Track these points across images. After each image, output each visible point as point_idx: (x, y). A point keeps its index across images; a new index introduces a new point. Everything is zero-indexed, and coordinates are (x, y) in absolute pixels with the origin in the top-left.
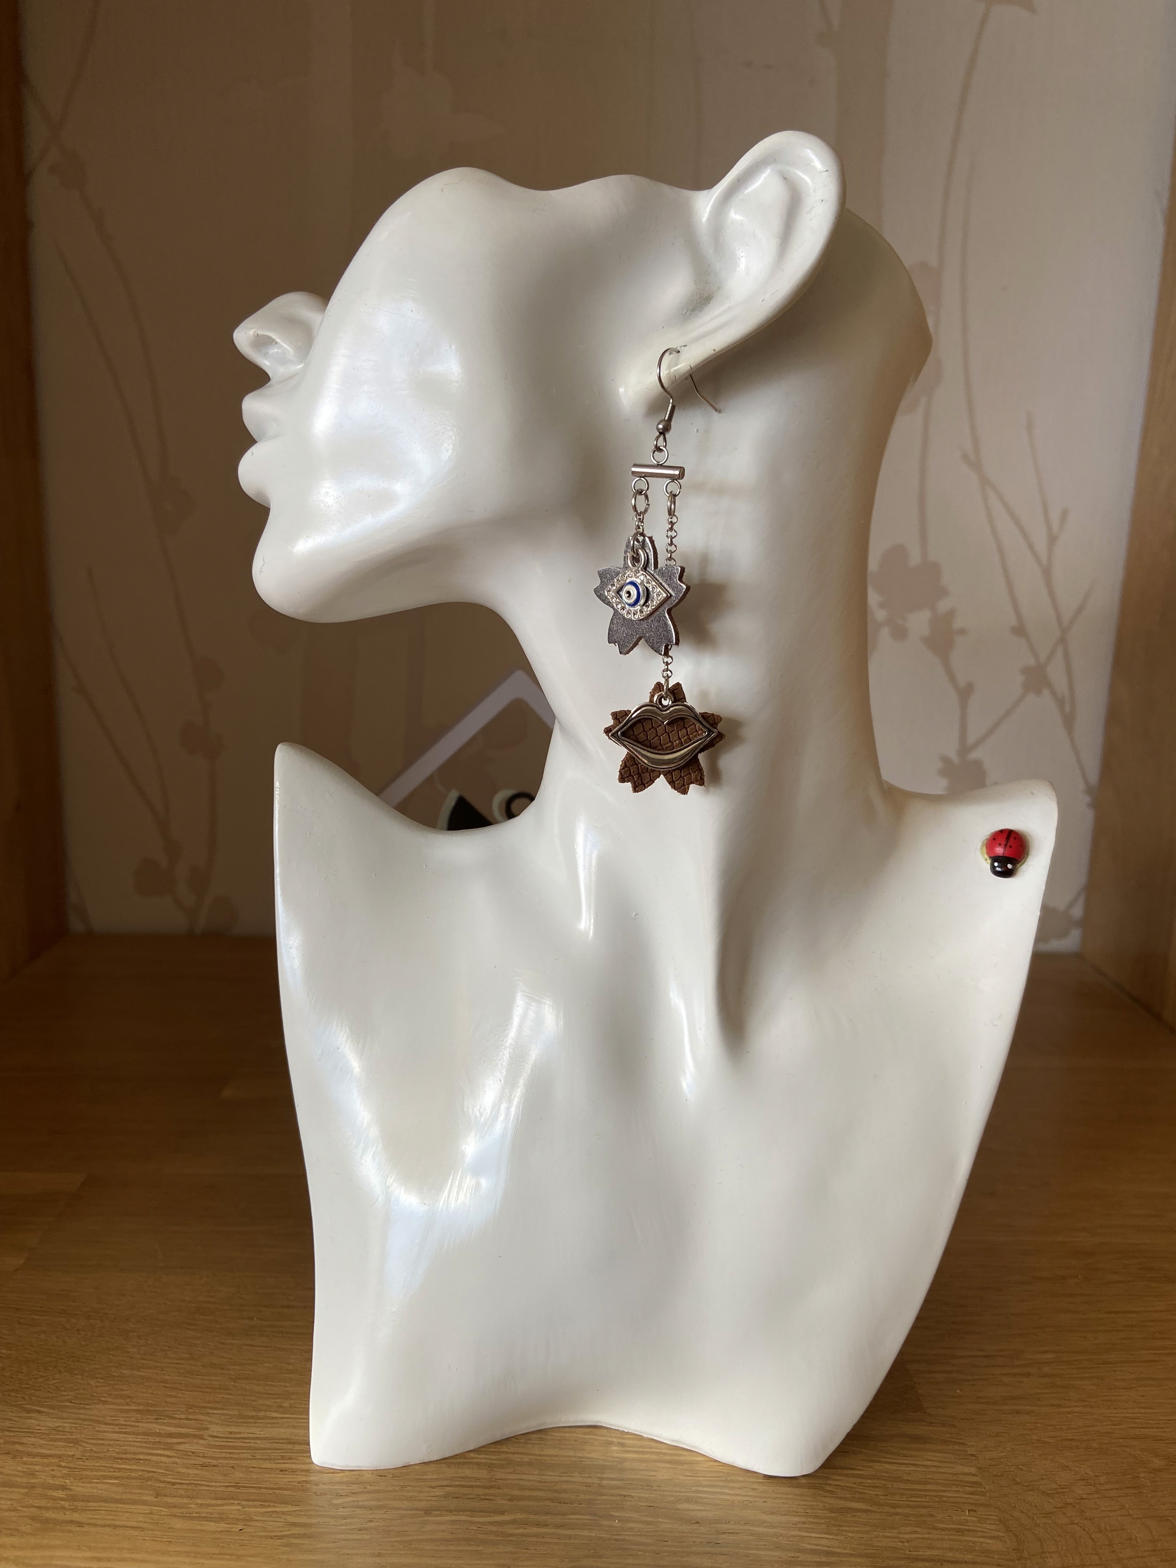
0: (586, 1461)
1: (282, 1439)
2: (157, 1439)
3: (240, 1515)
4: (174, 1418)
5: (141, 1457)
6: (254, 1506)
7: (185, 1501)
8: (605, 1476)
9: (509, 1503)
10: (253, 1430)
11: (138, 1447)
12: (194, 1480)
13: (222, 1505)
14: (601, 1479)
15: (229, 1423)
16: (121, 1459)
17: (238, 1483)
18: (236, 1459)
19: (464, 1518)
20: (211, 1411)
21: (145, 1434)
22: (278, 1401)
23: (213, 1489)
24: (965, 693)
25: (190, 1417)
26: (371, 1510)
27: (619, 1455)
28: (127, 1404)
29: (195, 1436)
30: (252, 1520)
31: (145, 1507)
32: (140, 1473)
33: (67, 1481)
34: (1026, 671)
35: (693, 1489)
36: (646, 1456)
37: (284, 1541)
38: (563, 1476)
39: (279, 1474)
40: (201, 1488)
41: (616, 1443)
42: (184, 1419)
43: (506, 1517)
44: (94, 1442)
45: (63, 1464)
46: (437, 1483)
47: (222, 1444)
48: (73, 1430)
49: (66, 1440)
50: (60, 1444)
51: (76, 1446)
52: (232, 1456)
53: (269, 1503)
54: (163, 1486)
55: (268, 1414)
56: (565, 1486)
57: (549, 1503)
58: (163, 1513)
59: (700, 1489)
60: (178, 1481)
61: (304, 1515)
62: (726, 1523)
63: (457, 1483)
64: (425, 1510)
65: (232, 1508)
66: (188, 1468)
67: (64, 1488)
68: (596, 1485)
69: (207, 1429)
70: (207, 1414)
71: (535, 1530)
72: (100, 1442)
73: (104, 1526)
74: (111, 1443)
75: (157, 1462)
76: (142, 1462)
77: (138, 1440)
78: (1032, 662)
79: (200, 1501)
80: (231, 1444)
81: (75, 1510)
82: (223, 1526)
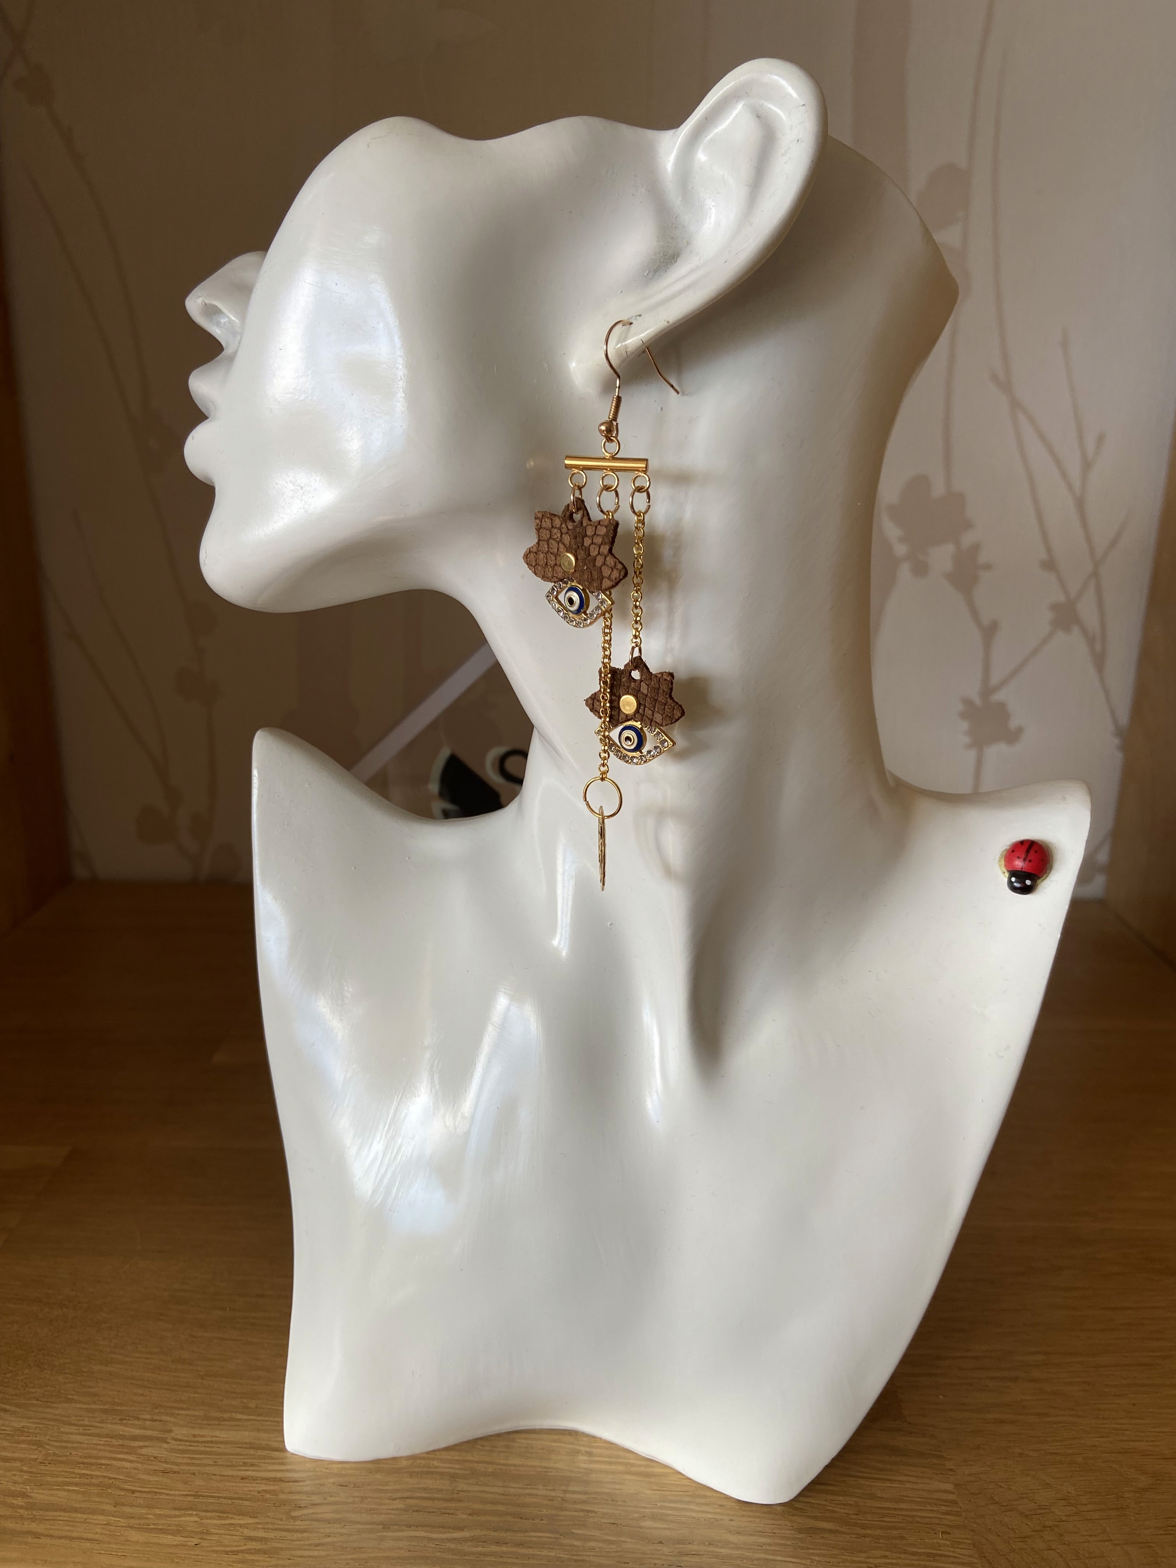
0: (551, 1472)
1: (246, 1443)
2: (121, 1442)
3: (198, 1528)
4: (138, 1419)
5: (103, 1462)
6: (211, 1518)
7: (144, 1511)
8: (571, 1488)
9: (470, 1517)
10: (217, 1433)
11: (100, 1450)
12: (154, 1488)
13: (180, 1516)
14: (565, 1492)
15: (194, 1425)
16: (83, 1463)
17: (198, 1492)
18: (198, 1465)
19: (423, 1534)
20: (176, 1412)
21: (108, 1436)
22: (245, 1401)
23: (172, 1498)
24: (989, 632)
25: (156, 1418)
26: (329, 1523)
27: (585, 1466)
28: (94, 1403)
29: (158, 1439)
30: (208, 1533)
31: (101, 1517)
32: (101, 1480)
33: (28, 1487)
34: (1055, 607)
35: (659, 1504)
36: (613, 1467)
37: (240, 1556)
38: (527, 1488)
39: (239, 1482)
40: (161, 1497)
41: (583, 1451)
42: (149, 1420)
43: (466, 1534)
44: (58, 1444)
45: (25, 1468)
46: (398, 1495)
47: (184, 1448)
48: (38, 1431)
49: (29, 1443)
50: (23, 1446)
51: (40, 1449)
52: (194, 1461)
53: (227, 1515)
54: (123, 1494)
55: (234, 1415)
56: (529, 1500)
57: (510, 1518)
58: (120, 1524)
59: (667, 1504)
60: (138, 1489)
61: (261, 1528)
62: (690, 1543)
63: (418, 1495)
64: (384, 1525)
65: (190, 1520)
66: (148, 1474)
67: (24, 1495)
68: (559, 1499)
69: (171, 1431)
70: (172, 1415)
71: (494, 1548)
72: (63, 1444)
73: (60, 1538)
74: (75, 1445)
75: (119, 1468)
76: (103, 1467)
77: (102, 1443)
78: (1062, 598)
79: (158, 1512)
80: (193, 1448)
81: (33, 1519)
82: (179, 1539)
